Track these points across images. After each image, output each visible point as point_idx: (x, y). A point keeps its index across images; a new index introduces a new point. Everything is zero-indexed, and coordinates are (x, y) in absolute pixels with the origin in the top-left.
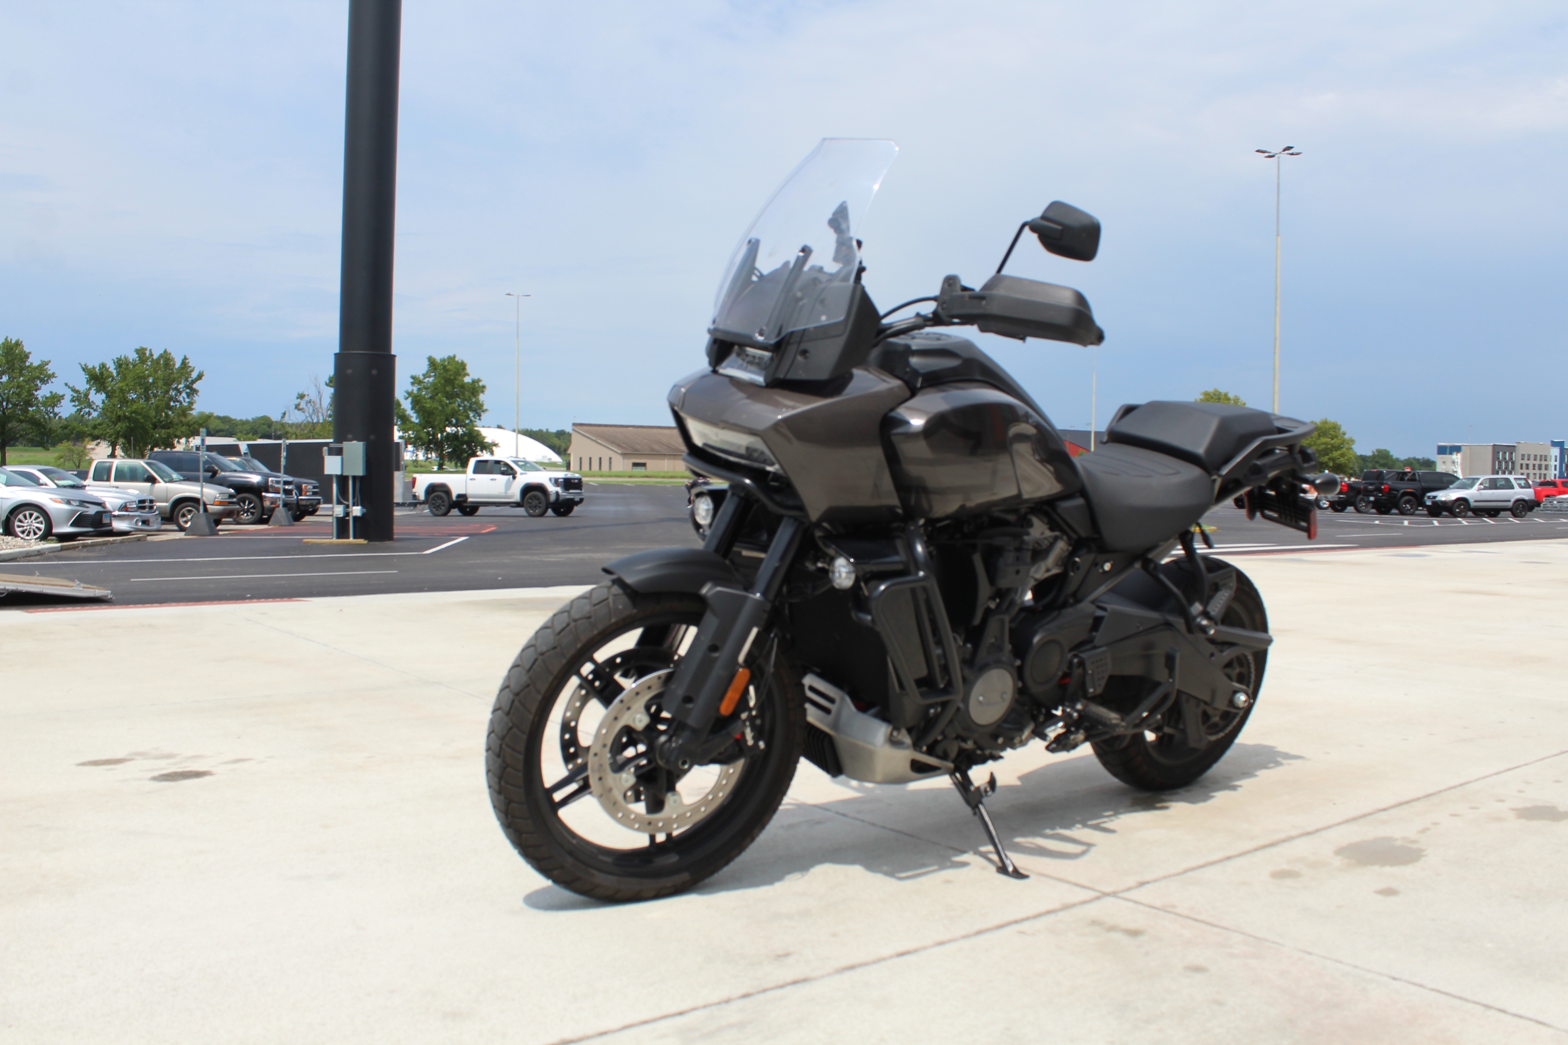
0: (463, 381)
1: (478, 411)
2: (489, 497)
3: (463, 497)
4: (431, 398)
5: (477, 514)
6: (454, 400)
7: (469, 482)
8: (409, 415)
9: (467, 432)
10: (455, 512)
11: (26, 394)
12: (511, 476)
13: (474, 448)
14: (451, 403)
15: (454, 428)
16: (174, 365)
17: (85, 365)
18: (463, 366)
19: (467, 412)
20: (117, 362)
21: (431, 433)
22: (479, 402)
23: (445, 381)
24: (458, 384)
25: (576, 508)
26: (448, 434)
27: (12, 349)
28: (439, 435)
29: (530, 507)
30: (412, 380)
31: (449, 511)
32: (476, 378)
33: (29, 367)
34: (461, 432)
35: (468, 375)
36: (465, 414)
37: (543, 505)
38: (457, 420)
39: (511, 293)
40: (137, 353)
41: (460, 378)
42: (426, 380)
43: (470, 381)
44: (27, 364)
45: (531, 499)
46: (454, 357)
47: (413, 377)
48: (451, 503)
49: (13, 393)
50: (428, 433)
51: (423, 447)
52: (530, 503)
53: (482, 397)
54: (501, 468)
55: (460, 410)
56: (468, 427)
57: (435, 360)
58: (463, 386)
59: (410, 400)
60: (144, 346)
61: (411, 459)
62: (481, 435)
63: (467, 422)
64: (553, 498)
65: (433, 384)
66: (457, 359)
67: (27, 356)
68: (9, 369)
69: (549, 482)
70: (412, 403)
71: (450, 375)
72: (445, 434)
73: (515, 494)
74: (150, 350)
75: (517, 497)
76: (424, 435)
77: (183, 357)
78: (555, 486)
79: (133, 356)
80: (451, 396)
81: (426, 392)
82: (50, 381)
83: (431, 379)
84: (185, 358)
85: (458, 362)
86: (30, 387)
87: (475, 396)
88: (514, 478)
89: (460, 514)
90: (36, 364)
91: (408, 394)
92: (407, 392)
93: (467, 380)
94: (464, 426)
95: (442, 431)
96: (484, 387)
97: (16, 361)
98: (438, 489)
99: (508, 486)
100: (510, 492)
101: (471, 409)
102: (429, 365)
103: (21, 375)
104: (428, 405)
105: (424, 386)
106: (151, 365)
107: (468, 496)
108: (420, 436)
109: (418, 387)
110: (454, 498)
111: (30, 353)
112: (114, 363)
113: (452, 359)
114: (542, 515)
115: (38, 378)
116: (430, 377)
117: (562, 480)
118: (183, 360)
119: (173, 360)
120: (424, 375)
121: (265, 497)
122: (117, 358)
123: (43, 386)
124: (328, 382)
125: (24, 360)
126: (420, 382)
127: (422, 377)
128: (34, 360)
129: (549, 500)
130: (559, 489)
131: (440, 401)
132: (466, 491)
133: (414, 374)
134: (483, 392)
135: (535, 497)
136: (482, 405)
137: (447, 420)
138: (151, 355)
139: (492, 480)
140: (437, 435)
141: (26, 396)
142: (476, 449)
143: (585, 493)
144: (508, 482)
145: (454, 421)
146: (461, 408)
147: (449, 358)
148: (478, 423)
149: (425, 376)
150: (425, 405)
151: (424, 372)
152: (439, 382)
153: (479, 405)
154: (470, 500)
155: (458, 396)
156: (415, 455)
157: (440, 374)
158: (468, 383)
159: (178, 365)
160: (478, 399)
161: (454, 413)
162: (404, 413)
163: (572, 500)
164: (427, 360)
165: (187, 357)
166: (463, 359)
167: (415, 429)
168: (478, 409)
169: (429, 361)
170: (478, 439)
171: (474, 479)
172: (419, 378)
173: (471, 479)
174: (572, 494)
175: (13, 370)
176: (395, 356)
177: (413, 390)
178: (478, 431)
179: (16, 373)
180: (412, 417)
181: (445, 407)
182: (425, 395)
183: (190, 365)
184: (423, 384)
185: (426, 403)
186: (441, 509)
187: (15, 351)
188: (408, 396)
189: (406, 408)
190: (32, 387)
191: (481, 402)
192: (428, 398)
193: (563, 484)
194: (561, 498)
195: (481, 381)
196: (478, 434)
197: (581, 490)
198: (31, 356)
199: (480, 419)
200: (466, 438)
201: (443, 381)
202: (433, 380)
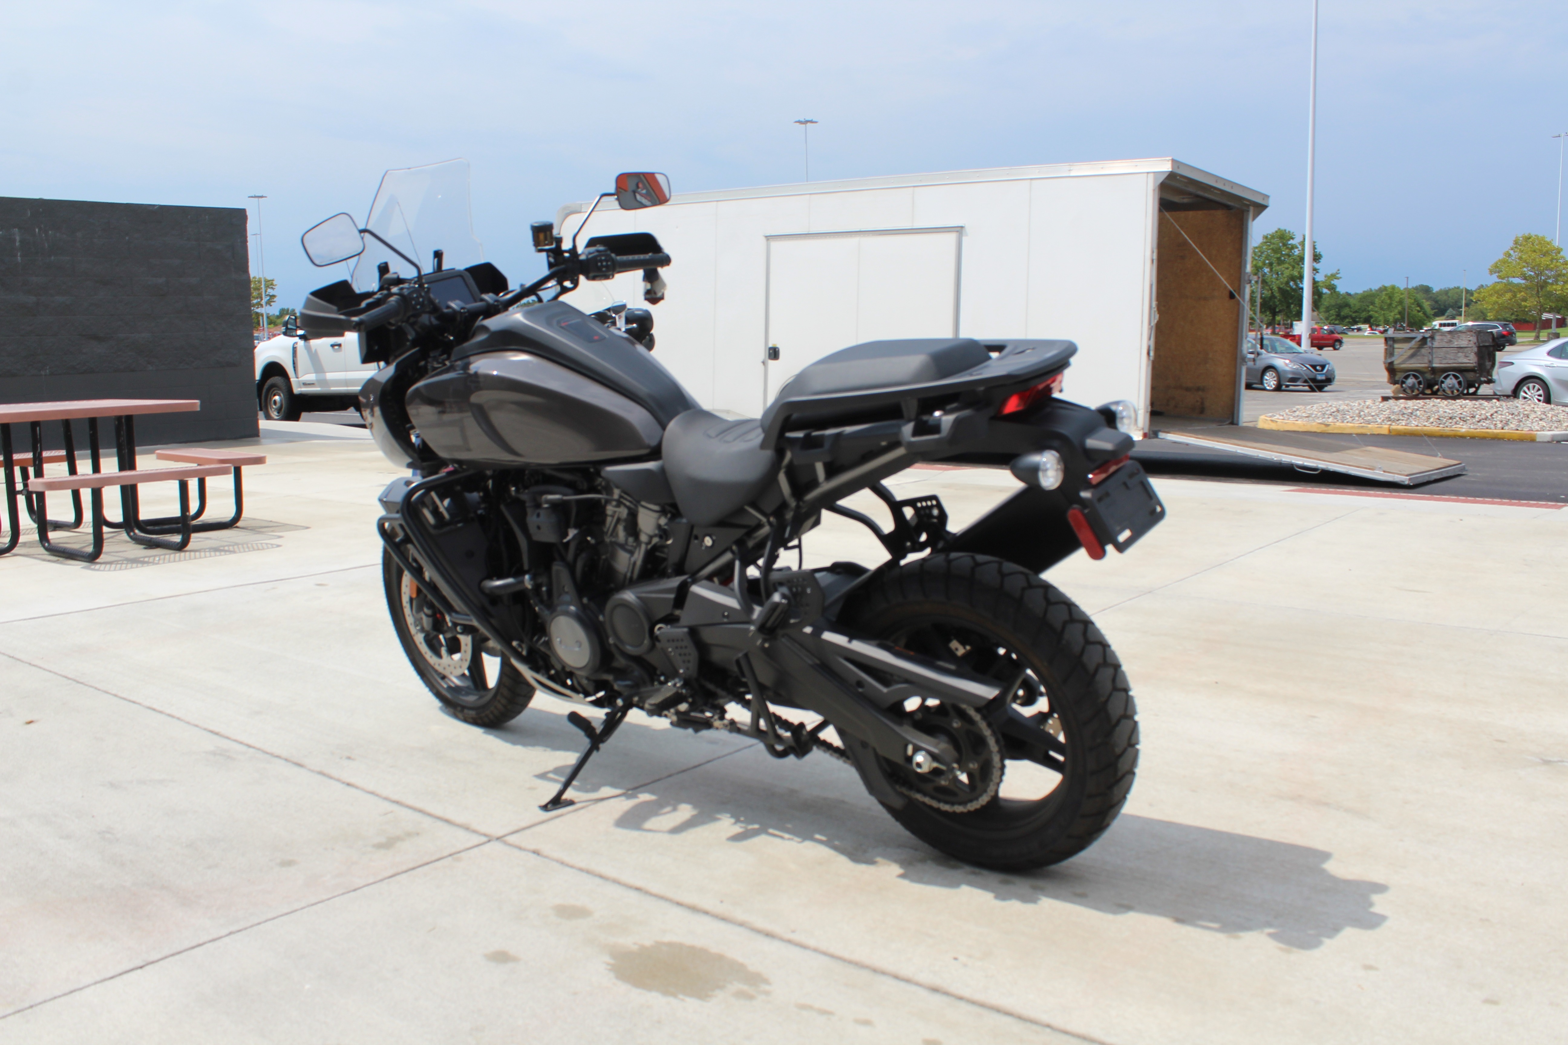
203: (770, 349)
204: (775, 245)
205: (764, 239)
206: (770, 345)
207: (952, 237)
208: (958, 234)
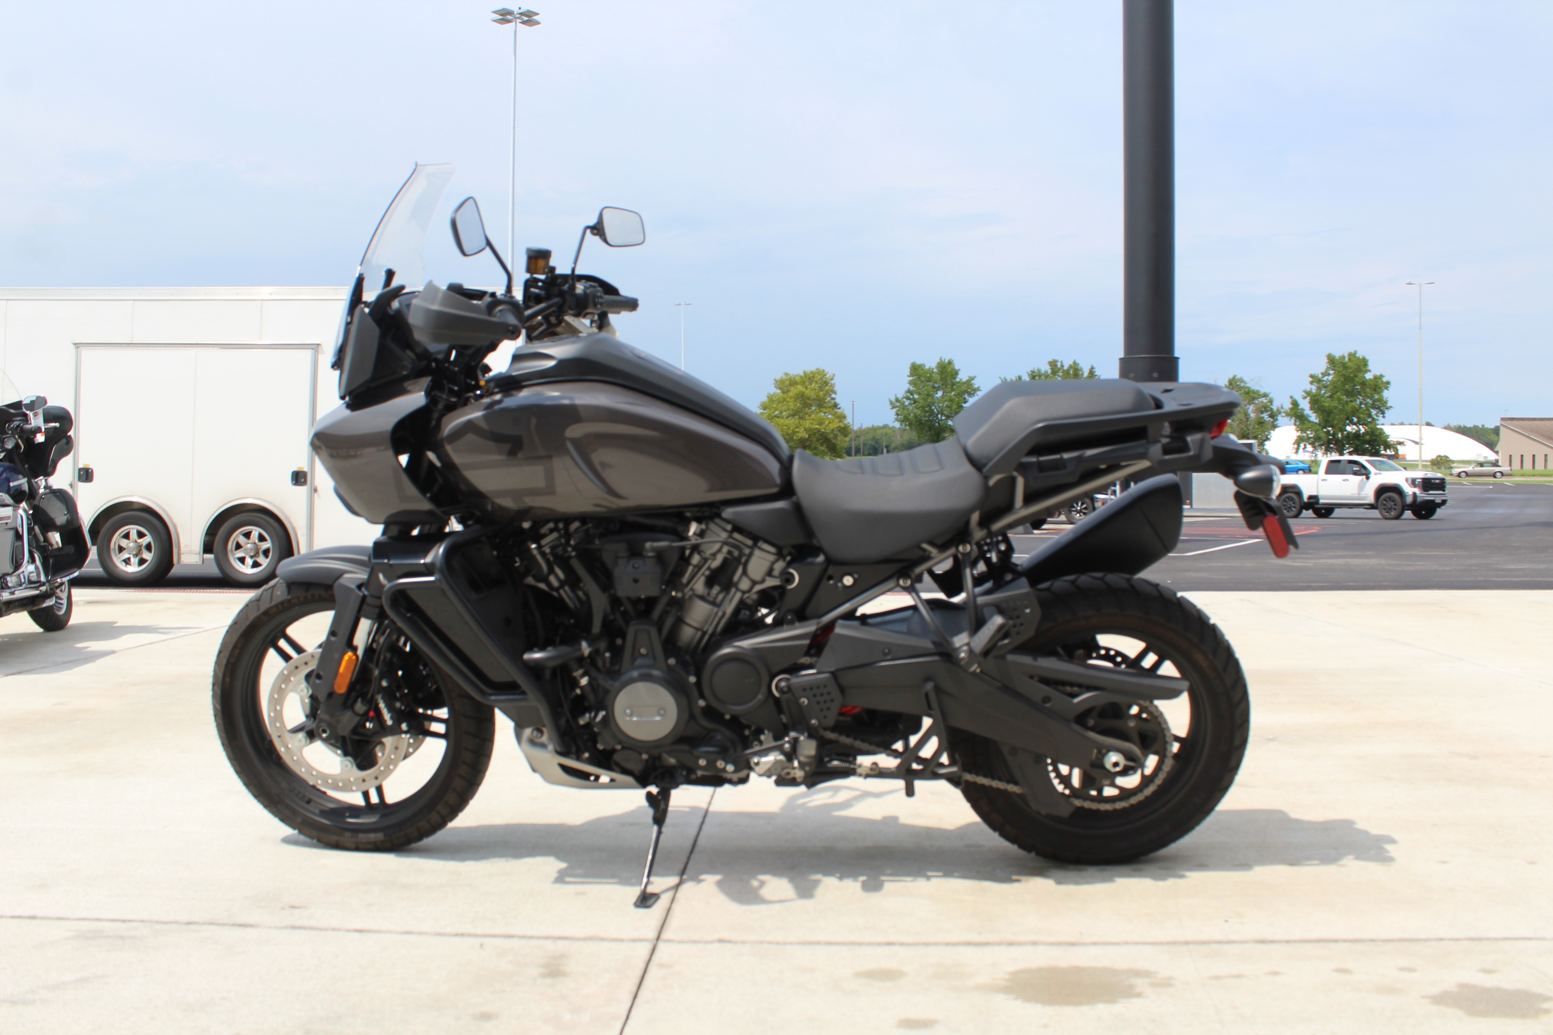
0: (1365, 377)
1: (1382, 408)
2: (1341, 499)
3: (1314, 498)
4: (1330, 397)
5: (1332, 516)
6: (1355, 398)
7: (1320, 482)
8: (1307, 415)
9: (1369, 430)
10: (1310, 513)
11: (956, 407)
12: (1364, 477)
13: (1377, 448)
14: (1351, 401)
15: (1354, 427)
16: (1083, 374)
17: (1005, 379)
18: (1364, 362)
19: (1369, 410)
20: (1031, 374)
21: (1332, 432)
22: (1383, 398)
23: (1345, 379)
24: (1358, 382)
25: (1438, 510)
26: (1349, 433)
27: (945, 367)
28: (1340, 435)
29: (1385, 509)
30: (1311, 379)
31: (1300, 512)
32: (1378, 374)
33: (958, 382)
34: (1363, 430)
35: (1370, 371)
36: (1368, 412)
37: (1399, 507)
38: (1358, 418)
39: (1412, 283)
40: (1050, 366)
41: (1360, 375)
42: (1325, 379)
43: (1372, 377)
44: (958, 380)
45: (1386, 501)
46: (1355, 352)
47: (1311, 376)
48: (1302, 504)
49: (946, 406)
50: (1328, 432)
51: (1323, 447)
52: (1384, 505)
53: (1386, 394)
54: (1353, 468)
55: (1362, 408)
56: (1370, 425)
57: (1334, 357)
58: (1364, 384)
59: (1308, 399)
60: (1056, 359)
61: (1310, 459)
62: (1384, 433)
63: (1369, 420)
64: (1409, 500)
65: (1332, 382)
66: (1357, 355)
67: (956, 373)
68: (942, 385)
69: (1406, 483)
70: (1310, 403)
71: (1350, 372)
72: (1345, 433)
73: (1369, 495)
74: (1061, 362)
75: (1371, 499)
76: (1323, 435)
77: (1090, 367)
78: (1411, 487)
79: (1046, 368)
80: (1351, 394)
81: (1326, 391)
82: (975, 395)
83: (1330, 378)
84: (1093, 368)
85: (1358, 358)
86: (960, 400)
87: (1378, 393)
88: (1368, 478)
89: (1315, 516)
90: (965, 379)
91: (1306, 394)
92: (1305, 392)
93: (1369, 376)
94: (1366, 425)
95: (1342, 430)
96: (1388, 383)
97: (948, 378)
98: (1289, 490)
99: (1361, 487)
100: (1363, 494)
101: (1374, 407)
102: (1328, 362)
103: (953, 390)
104: (1326, 404)
105: (1323, 385)
106: (1063, 375)
107: (1319, 497)
108: (1319, 436)
109: (1317, 385)
110: (1305, 499)
111: (959, 370)
112: (1029, 375)
113: (1352, 355)
114: (1398, 517)
115: (966, 392)
116: (1329, 375)
117: (1420, 480)
118: (1090, 370)
119: (1081, 370)
120: (1322, 374)
121: (1097, 498)
122: (1031, 371)
123: (970, 399)
124: (1227, 384)
125: (955, 376)
126: (1319, 381)
127: (1320, 376)
128: (962, 377)
129: (1405, 501)
130: (1417, 490)
131: (1339, 400)
132: (1318, 492)
133: (1312, 373)
134: (1387, 388)
135: (1390, 498)
136: (1386, 402)
137: (1347, 419)
138: (1062, 366)
139: (1344, 480)
140: (1338, 434)
141: (956, 408)
142: (1380, 448)
143: (1449, 493)
144: (1361, 483)
145: (1355, 420)
146: (1363, 406)
147: (1350, 355)
148: (1381, 420)
149: (1324, 374)
150: (1323, 404)
151: (1323, 371)
152: (1339, 381)
153: (1383, 403)
154: (1321, 501)
155: (1359, 393)
156: (1314, 455)
157: (1339, 372)
158: (1370, 379)
159: (1086, 374)
160: (1382, 396)
161: (1355, 412)
162: (1302, 413)
163: (1433, 501)
164: (1326, 358)
165: (1094, 367)
166: (1364, 355)
167: (1314, 428)
168: (1382, 407)
169: (1328, 359)
170: (1380, 438)
171: (1326, 480)
172: (1318, 376)
173: (1323, 480)
174: (1434, 495)
175: (946, 386)
176: (1178, 358)
177: (1311, 389)
178: (1381, 429)
179: (948, 388)
180: (1310, 417)
181: (1346, 405)
182: (1324, 394)
183: (1096, 374)
184: (1321, 383)
185: (1324, 402)
186: (1292, 511)
187: (948, 370)
188: (1306, 395)
189: (1304, 408)
190: (961, 400)
191: (1384, 398)
192: (1328, 397)
193: (1421, 484)
194: (1419, 500)
195: (1384, 376)
196: (1381, 432)
197: (1444, 491)
198: (960, 373)
199: (1384, 417)
200: (1367, 437)
201: (1342, 379)
202: (1332, 378)
203: (80, 470)
204: (85, 353)
205: (73, 347)
206: (81, 466)
207: (308, 354)
208: (314, 351)
